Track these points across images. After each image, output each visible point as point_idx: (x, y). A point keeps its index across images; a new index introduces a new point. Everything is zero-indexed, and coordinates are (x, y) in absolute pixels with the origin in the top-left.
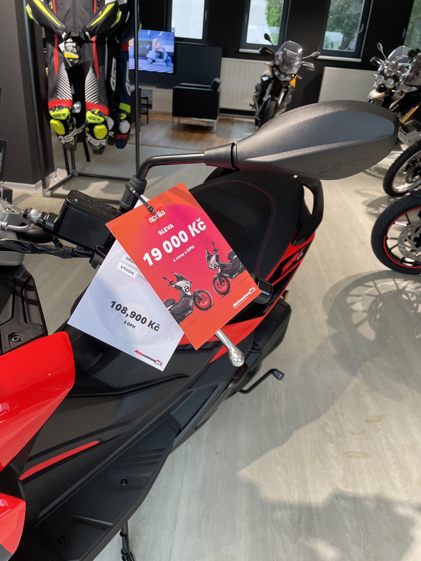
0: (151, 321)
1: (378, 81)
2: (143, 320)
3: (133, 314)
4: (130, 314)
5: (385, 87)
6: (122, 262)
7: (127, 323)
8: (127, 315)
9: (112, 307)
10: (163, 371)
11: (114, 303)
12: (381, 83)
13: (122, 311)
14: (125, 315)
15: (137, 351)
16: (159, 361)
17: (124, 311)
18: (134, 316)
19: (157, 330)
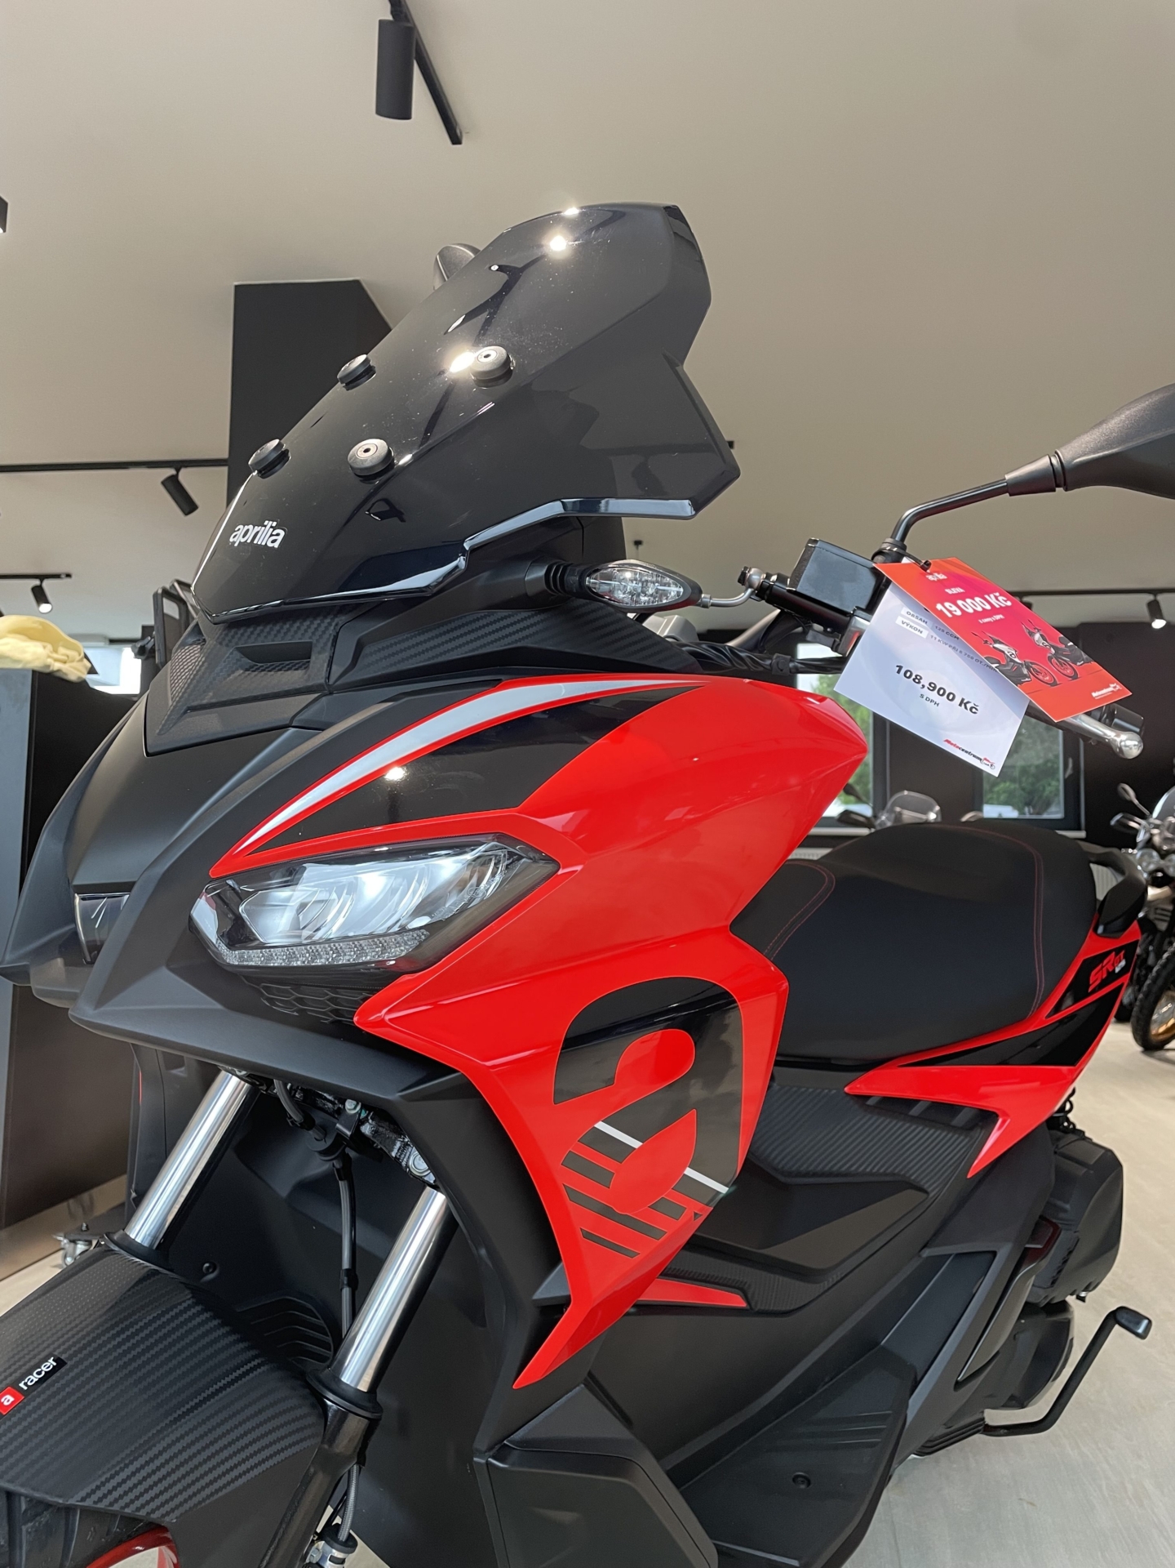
0: (963, 700)
1: (1144, 864)
2: (951, 697)
3: (933, 685)
4: (927, 685)
5: (1165, 875)
6: (902, 616)
7: (925, 698)
8: (923, 686)
9: (899, 672)
10: (997, 775)
11: (900, 668)
12: (1152, 867)
13: (914, 680)
14: (920, 685)
15: (948, 741)
16: (988, 761)
17: (918, 679)
18: (934, 688)
19: (975, 713)
